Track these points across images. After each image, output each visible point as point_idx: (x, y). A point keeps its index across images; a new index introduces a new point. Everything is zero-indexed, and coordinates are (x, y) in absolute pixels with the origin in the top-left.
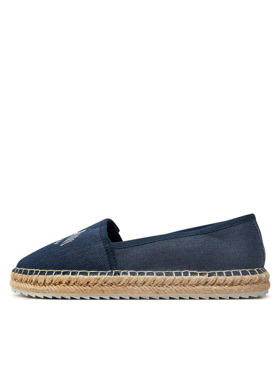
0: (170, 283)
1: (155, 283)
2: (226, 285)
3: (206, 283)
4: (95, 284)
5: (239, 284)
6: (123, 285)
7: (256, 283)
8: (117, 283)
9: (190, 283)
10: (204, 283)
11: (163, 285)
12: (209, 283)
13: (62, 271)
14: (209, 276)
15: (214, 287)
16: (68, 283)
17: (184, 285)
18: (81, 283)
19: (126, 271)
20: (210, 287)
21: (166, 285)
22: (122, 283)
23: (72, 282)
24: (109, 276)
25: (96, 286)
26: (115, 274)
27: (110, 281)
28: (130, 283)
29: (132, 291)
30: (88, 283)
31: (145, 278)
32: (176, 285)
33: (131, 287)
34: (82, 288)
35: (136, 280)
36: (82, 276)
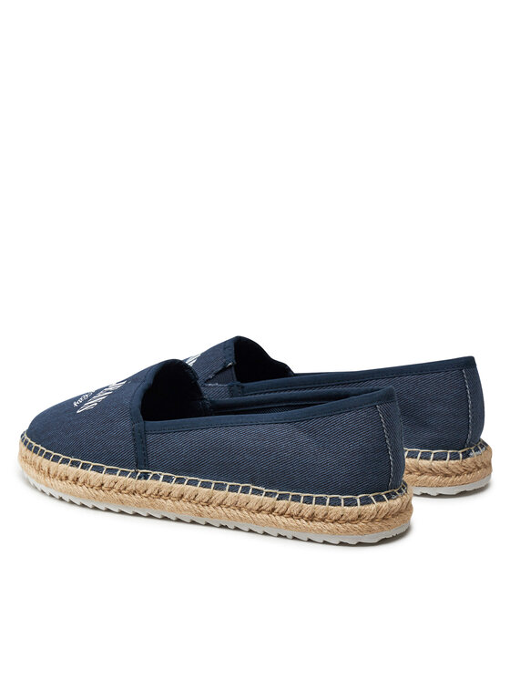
0: (218, 502)
1: (197, 499)
2: (302, 517)
3: (273, 510)
4: (112, 488)
5: (323, 520)
6: (150, 495)
7: (352, 521)
8: (141, 491)
9: (249, 506)
10: (270, 508)
11: (208, 503)
12: (276, 511)
13: (72, 459)
14: (278, 499)
15: (283, 519)
16: (76, 481)
17: (240, 509)
18: (92, 484)
19: (158, 473)
20: (278, 518)
21: (214, 505)
22: (148, 492)
23: (81, 480)
24: (131, 479)
25: (112, 491)
26: (139, 478)
27: (131, 487)
28: (160, 493)
29: (162, 507)
30: (102, 485)
31: (183, 489)
32: (229, 507)
33: (162, 500)
34: (93, 491)
35: (169, 491)
36: (94, 473)
